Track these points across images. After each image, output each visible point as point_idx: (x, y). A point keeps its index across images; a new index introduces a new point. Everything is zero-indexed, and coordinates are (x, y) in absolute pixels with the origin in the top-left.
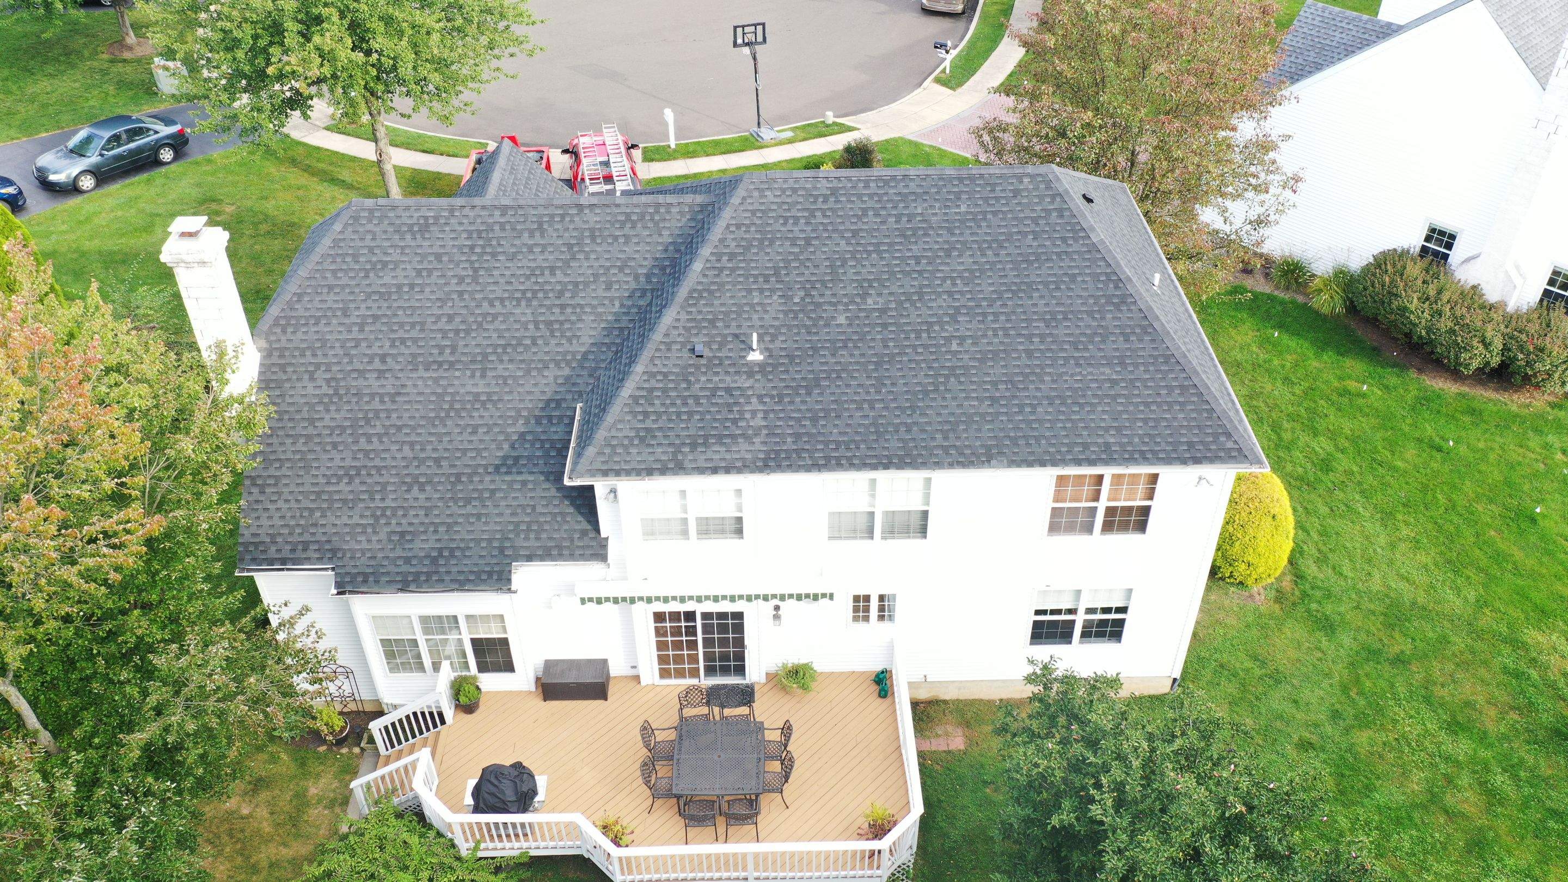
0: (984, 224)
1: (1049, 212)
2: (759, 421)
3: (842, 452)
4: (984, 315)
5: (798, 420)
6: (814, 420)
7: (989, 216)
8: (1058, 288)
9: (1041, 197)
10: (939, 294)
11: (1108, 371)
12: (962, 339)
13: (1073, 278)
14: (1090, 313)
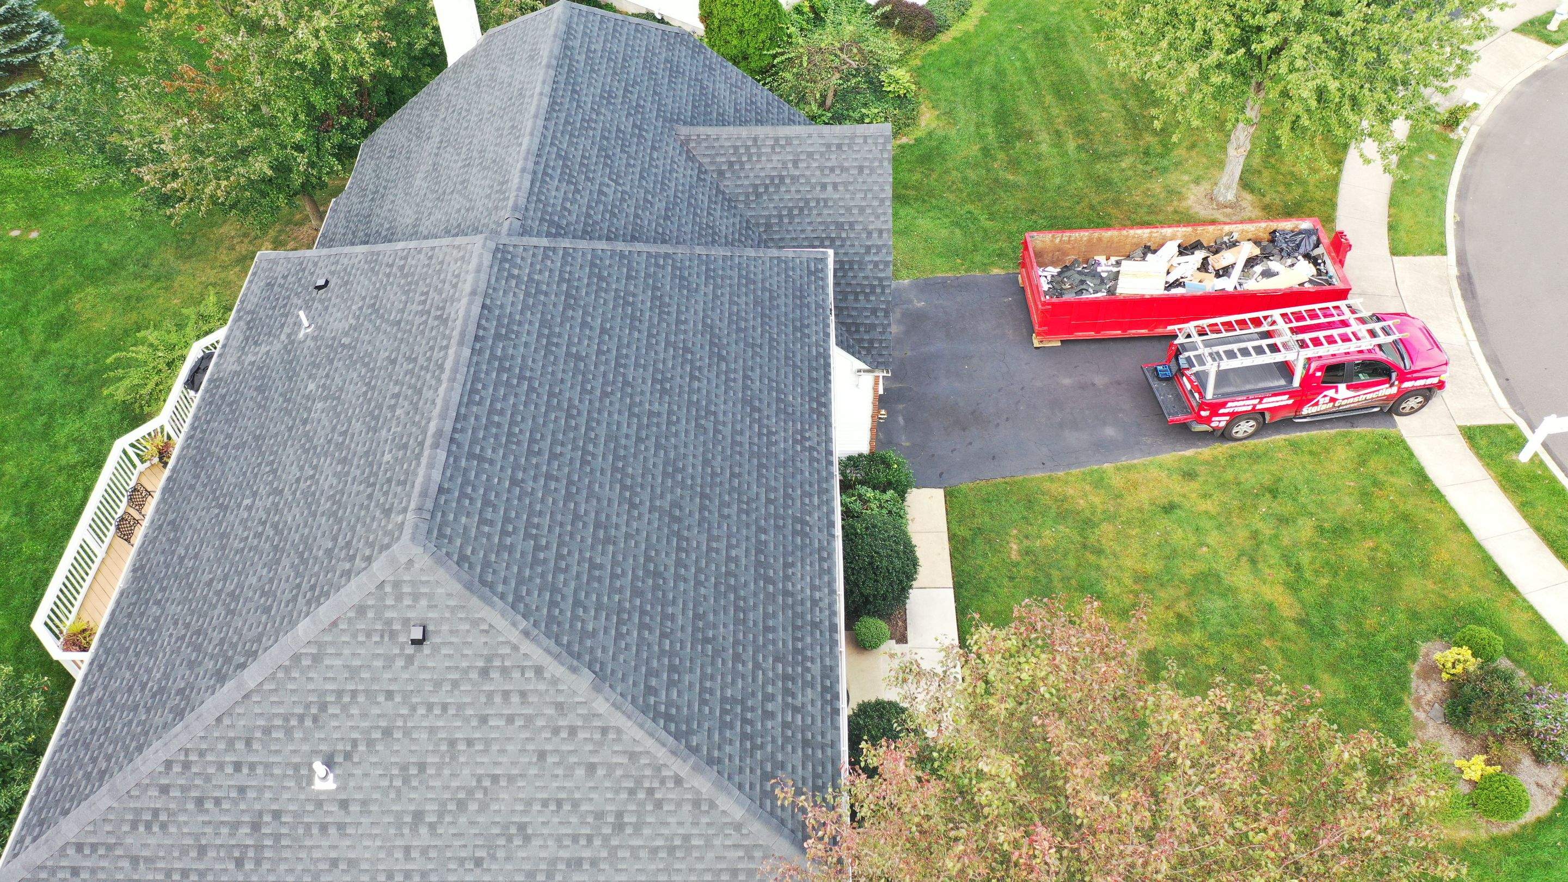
0: (362, 488)
1: (352, 558)
2: (250, 358)
3: (198, 435)
4: (264, 523)
5: (237, 392)
6: (231, 404)
7: (369, 490)
8: (263, 593)
9: (371, 545)
10: (302, 468)
11: (158, 676)
12: (249, 508)
13: (267, 610)
14: (222, 641)
